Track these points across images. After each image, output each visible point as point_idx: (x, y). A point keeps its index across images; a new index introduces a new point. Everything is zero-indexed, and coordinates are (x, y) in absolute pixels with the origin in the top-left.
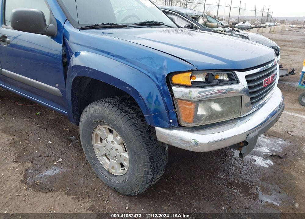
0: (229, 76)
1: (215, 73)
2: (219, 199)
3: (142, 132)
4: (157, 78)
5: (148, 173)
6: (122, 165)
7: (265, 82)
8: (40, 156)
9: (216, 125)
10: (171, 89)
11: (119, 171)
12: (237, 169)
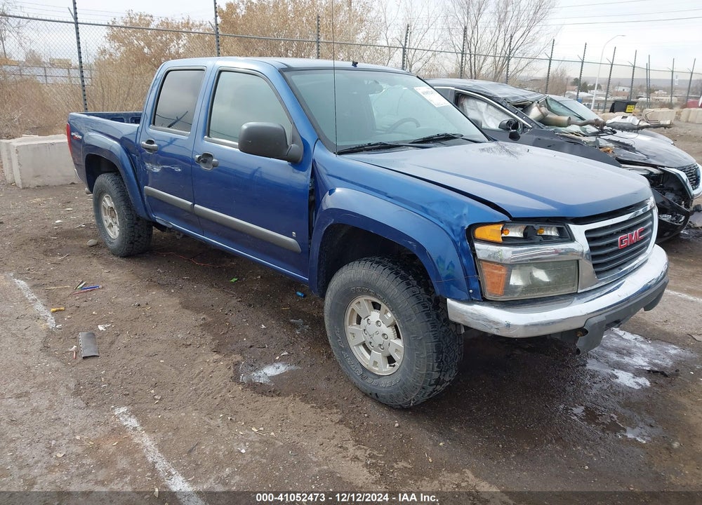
0: (560, 230)
1: (537, 226)
2: (544, 426)
3: (427, 307)
4: (453, 231)
5: (433, 369)
6: (391, 360)
7: (621, 241)
8: (251, 347)
9: (538, 301)
10: (472, 246)
11: (385, 369)
12: (582, 387)
